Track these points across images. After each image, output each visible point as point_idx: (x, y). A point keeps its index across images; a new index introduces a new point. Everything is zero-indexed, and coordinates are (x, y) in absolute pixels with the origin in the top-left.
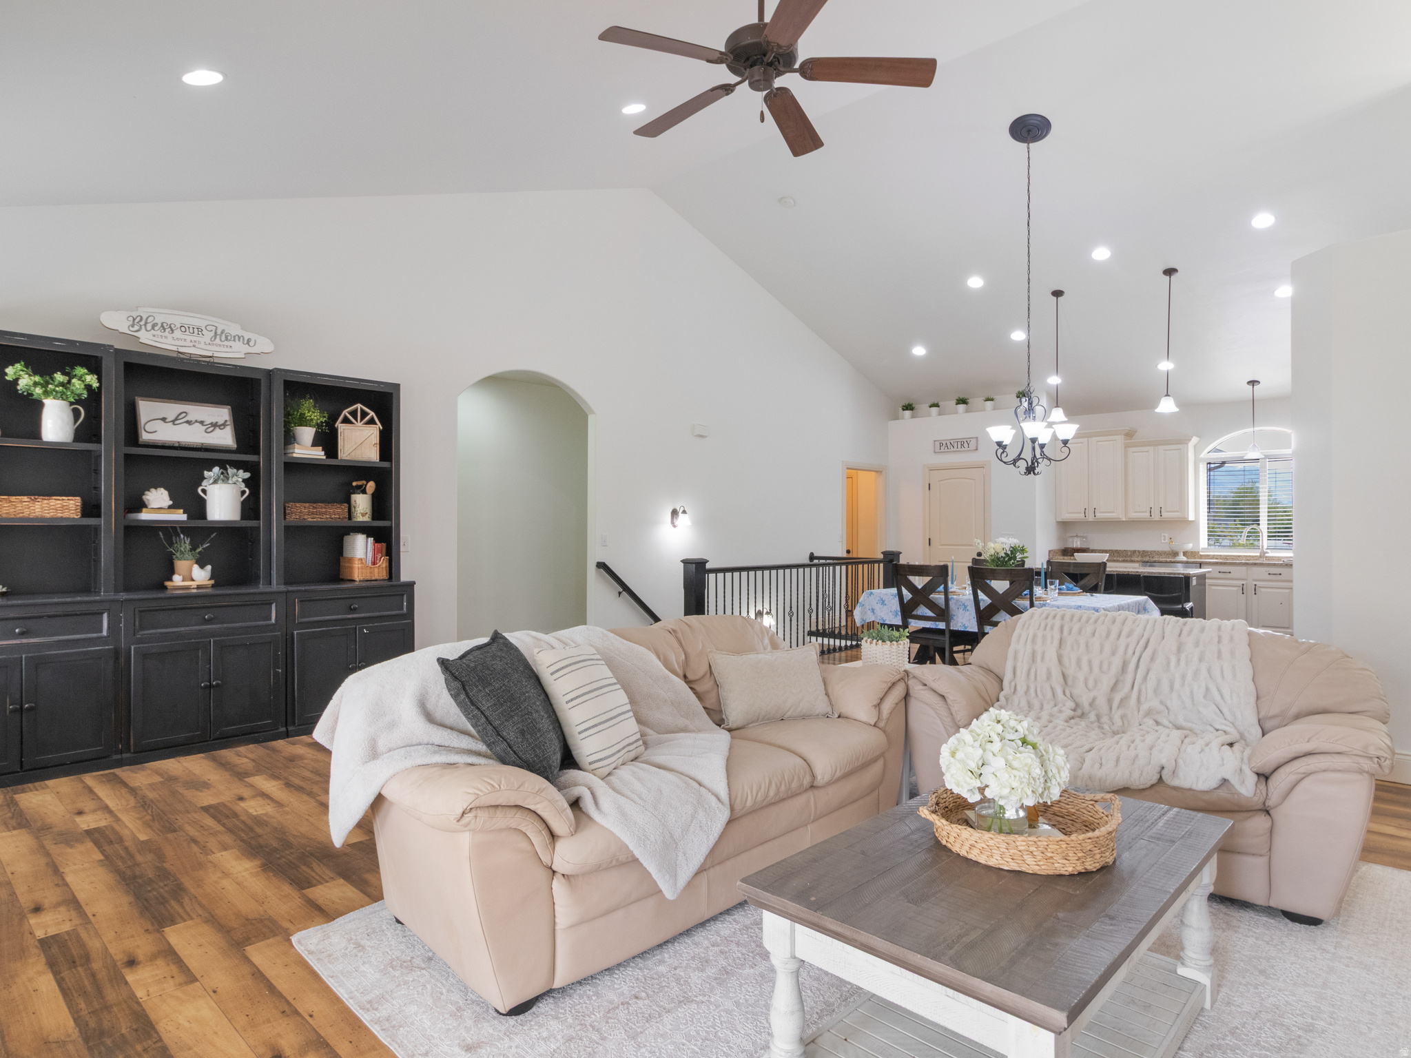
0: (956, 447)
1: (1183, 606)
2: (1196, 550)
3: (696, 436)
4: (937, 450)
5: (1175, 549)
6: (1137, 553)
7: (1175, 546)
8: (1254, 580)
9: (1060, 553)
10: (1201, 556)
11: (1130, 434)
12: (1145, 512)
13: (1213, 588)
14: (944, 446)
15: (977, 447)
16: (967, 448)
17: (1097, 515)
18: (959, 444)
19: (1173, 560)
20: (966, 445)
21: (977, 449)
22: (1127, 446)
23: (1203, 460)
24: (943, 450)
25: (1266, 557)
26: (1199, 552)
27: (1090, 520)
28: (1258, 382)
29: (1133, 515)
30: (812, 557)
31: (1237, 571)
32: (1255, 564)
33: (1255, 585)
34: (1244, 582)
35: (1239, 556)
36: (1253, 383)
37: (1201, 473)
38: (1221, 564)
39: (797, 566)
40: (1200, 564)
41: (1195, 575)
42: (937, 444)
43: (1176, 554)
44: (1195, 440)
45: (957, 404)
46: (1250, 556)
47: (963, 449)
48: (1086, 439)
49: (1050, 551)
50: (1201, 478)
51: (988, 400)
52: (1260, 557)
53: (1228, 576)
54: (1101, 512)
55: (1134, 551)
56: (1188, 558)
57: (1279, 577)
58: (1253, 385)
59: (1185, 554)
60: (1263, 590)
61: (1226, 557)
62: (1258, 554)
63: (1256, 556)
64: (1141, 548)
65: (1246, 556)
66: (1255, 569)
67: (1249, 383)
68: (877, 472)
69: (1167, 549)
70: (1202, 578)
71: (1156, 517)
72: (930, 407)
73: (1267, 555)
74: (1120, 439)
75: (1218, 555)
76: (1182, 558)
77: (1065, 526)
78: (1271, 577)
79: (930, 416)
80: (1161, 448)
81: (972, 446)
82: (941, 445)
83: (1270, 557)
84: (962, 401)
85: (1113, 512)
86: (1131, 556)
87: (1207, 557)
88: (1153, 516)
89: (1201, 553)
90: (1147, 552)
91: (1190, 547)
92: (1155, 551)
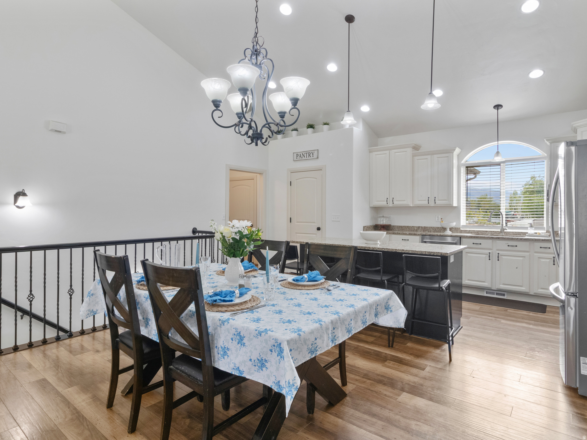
0: (305, 157)
1: (439, 285)
2: (458, 227)
3: (52, 130)
4: (295, 159)
5: (444, 226)
6: (421, 228)
7: (444, 224)
8: (498, 250)
9: (372, 228)
10: (461, 231)
11: (416, 148)
12: (425, 200)
13: (469, 255)
14: (300, 156)
15: (318, 156)
16: (312, 158)
17: (394, 202)
18: (308, 154)
19: (442, 234)
20: (311, 155)
21: (318, 158)
22: (414, 156)
23: (463, 165)
24: (298, 159)
25: (505, 232)
26: (460, 228)
27: (390, 206)
28: (501, 106)
29: (418, 203)
30: (194, 231)
31: (486, 243)
32: (499, 238)
33: (498, 254)
34: (490, 251)
35: (486, 231)
36: (498, 107)
37: (462, 174)
38: (474, 237)
39: (184, 239)
40: (460, 238)
41: (452, 254)
42: (295, 155)
43: (444, 229)
44: (457, 151)
45: (307, 128)
46: (494, 231)
47: (310, 158)
48: (389, 151)
49: (364, 227)
50: (462, 177)
51: (325, 124)
52: (501, 232)
53: (479, 246)
54: (397, 201)
55: (419, 227)
56: (452, 232)
57: (515, 248)
58: (498, 109)
59: (451, 229)
60: (504, 257)
61: (478, 232)
62: (499, 230)
63: (498, 231)
64: (423, 225)
65: (491, 232)
66: (498, 242)
67: (495, 107)
68: (260, 174)
69: (439, 225)
70: (459, 255)
71: (432, 204)
72: (292, 131)
73: (505, 231)
74: (409, 150)
75: (472, 231)
76: (449, 232)
77: (376, 210)
78: (510, 248)
79: (292, 137)
80: (435, 156)
81: (315, 156)
82: (297, 155)
83: (507, 232)
84: (311, 126)
85: (404, 201)
86: (417, 231)
87: (466, 232)
88: (430, 204)
89: (461, 229)
90: (427, 227)
91: (454, 224)
92: (432, 227)
